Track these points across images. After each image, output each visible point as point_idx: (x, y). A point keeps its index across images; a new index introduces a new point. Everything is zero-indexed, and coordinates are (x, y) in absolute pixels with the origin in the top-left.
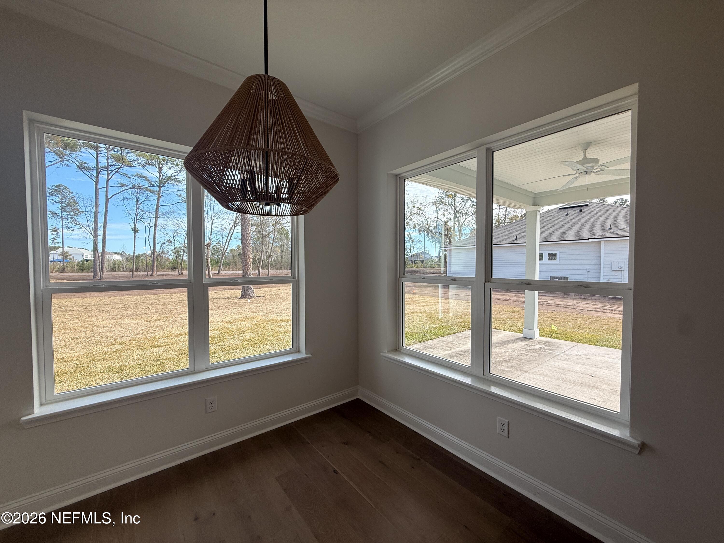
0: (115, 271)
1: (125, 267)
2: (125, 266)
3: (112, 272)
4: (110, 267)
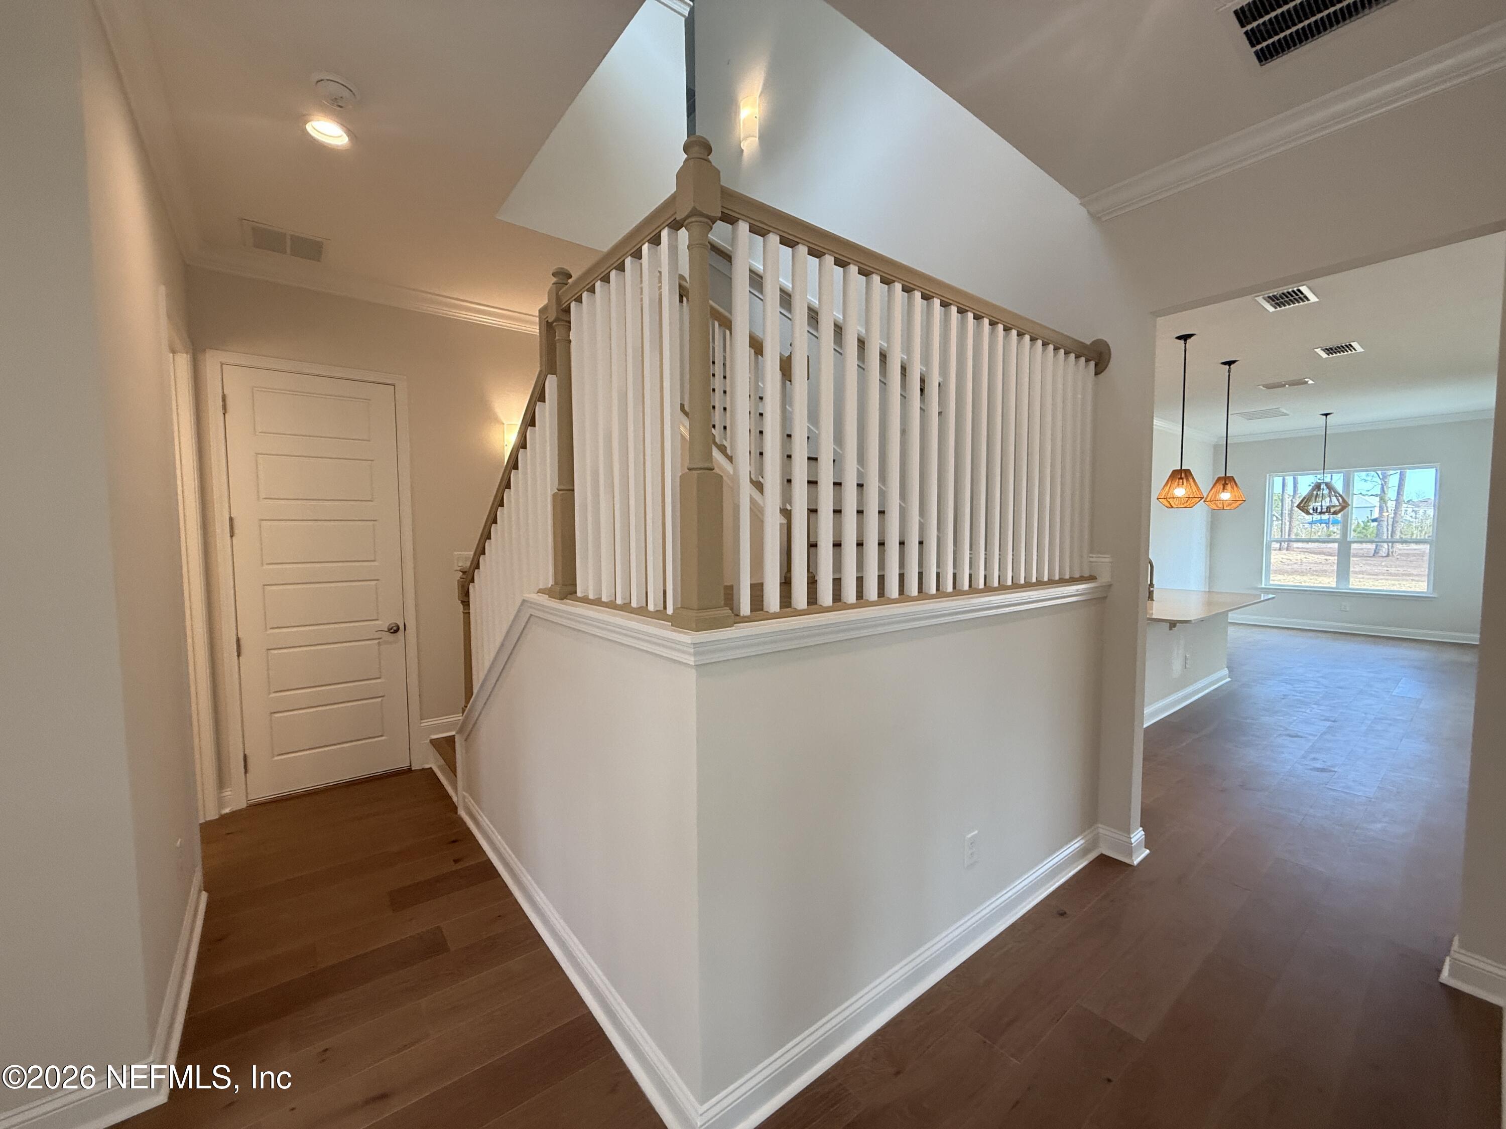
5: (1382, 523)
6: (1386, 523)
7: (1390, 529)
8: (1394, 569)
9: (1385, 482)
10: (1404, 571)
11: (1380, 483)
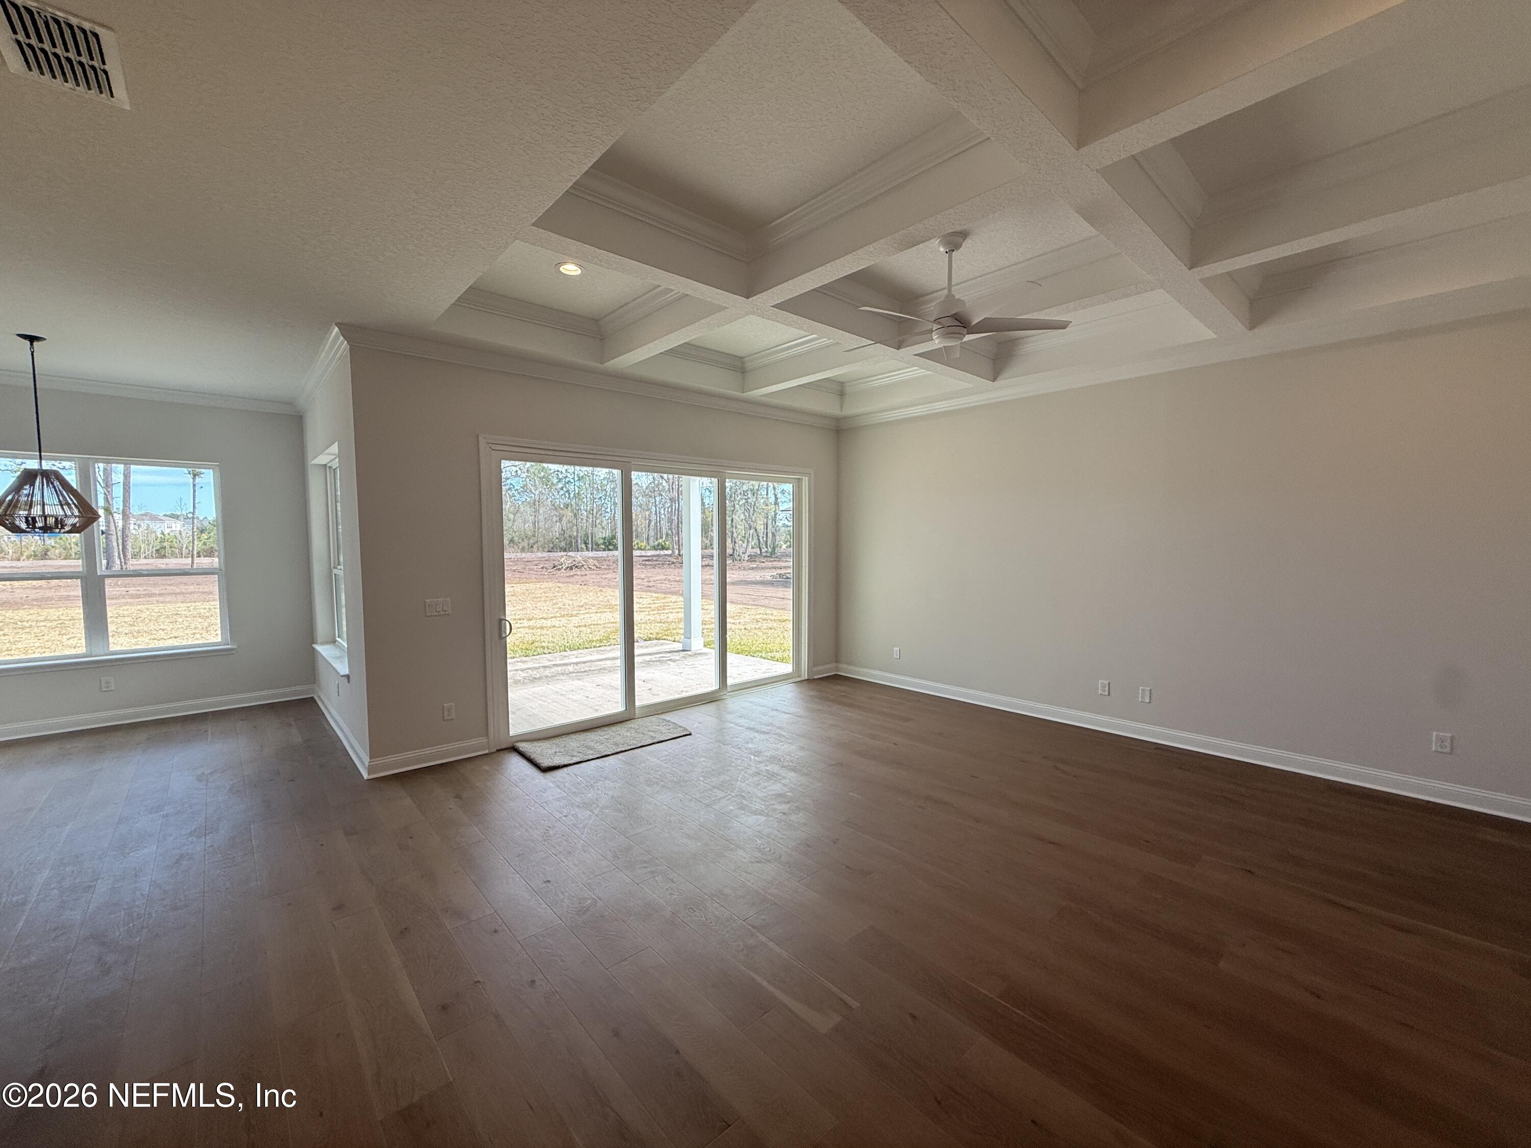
0: (164, 556)
1: (187, 548)
2: (185, 546)
3: (156, 558)
4: (153, 548)
5: (110, 536)
6: (115, 537)
7: (120, 541)
8: (133, 589)
9: (109, 492)
10: (144, 590)
11: (103, 492)
